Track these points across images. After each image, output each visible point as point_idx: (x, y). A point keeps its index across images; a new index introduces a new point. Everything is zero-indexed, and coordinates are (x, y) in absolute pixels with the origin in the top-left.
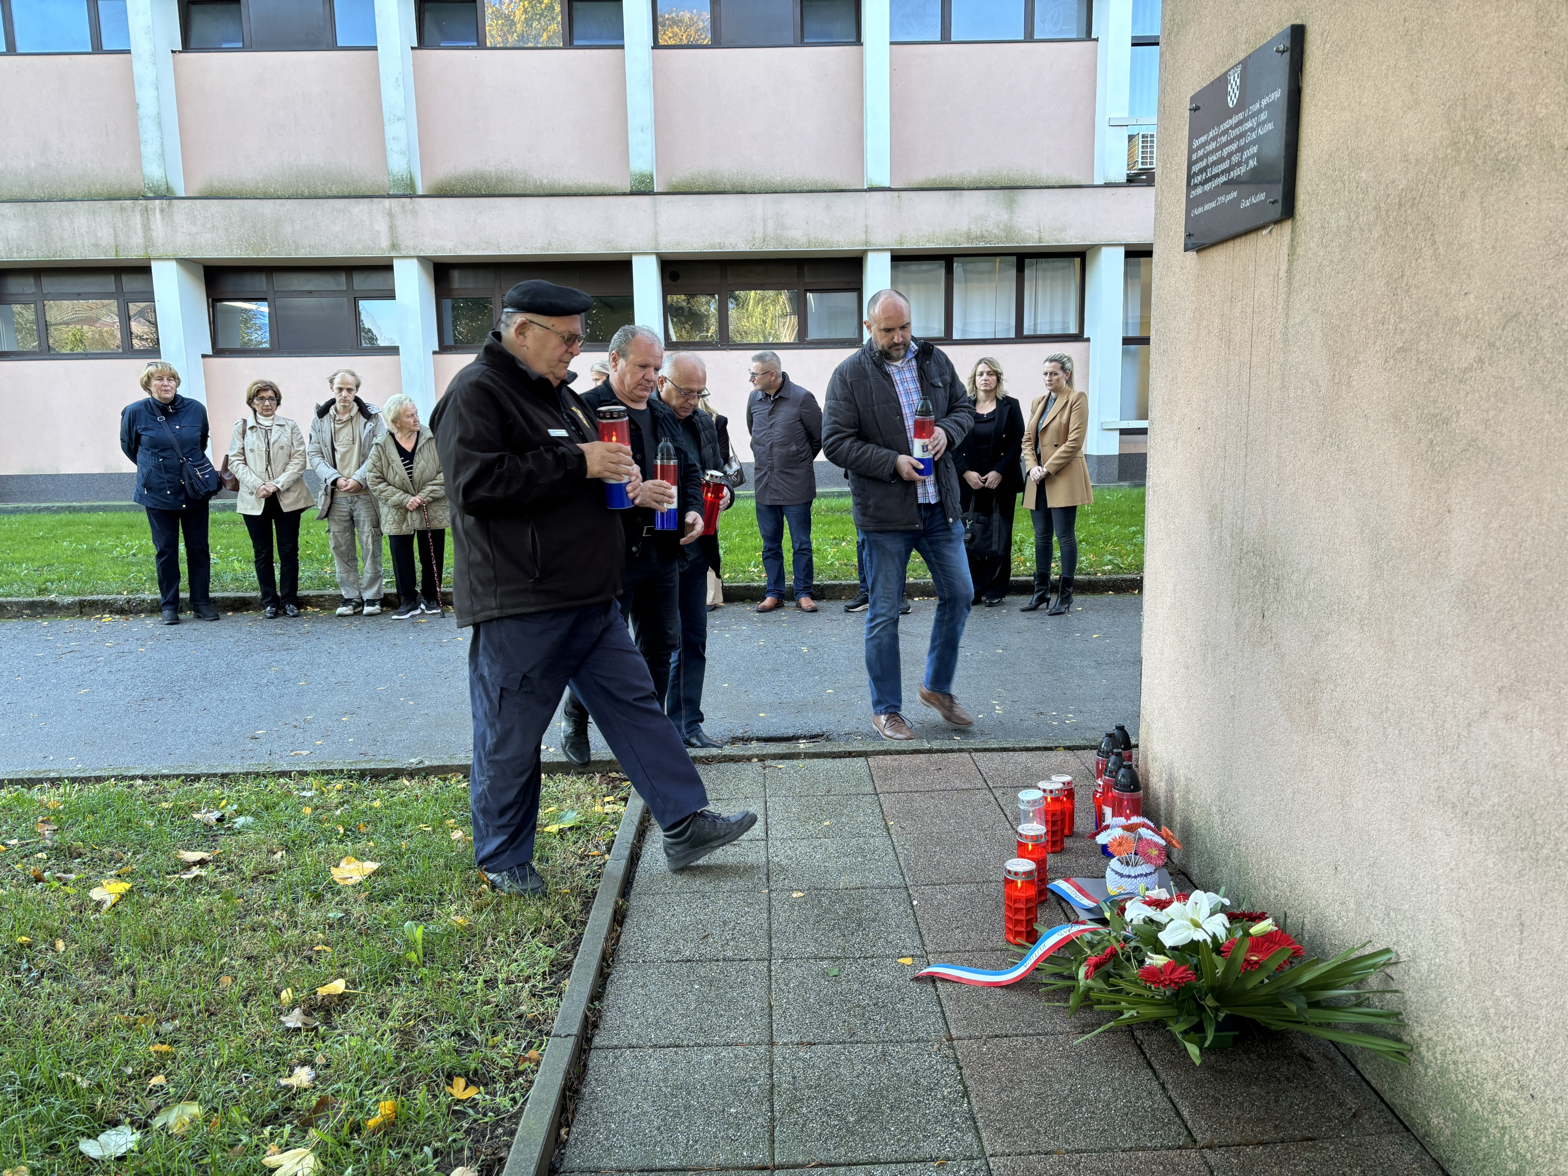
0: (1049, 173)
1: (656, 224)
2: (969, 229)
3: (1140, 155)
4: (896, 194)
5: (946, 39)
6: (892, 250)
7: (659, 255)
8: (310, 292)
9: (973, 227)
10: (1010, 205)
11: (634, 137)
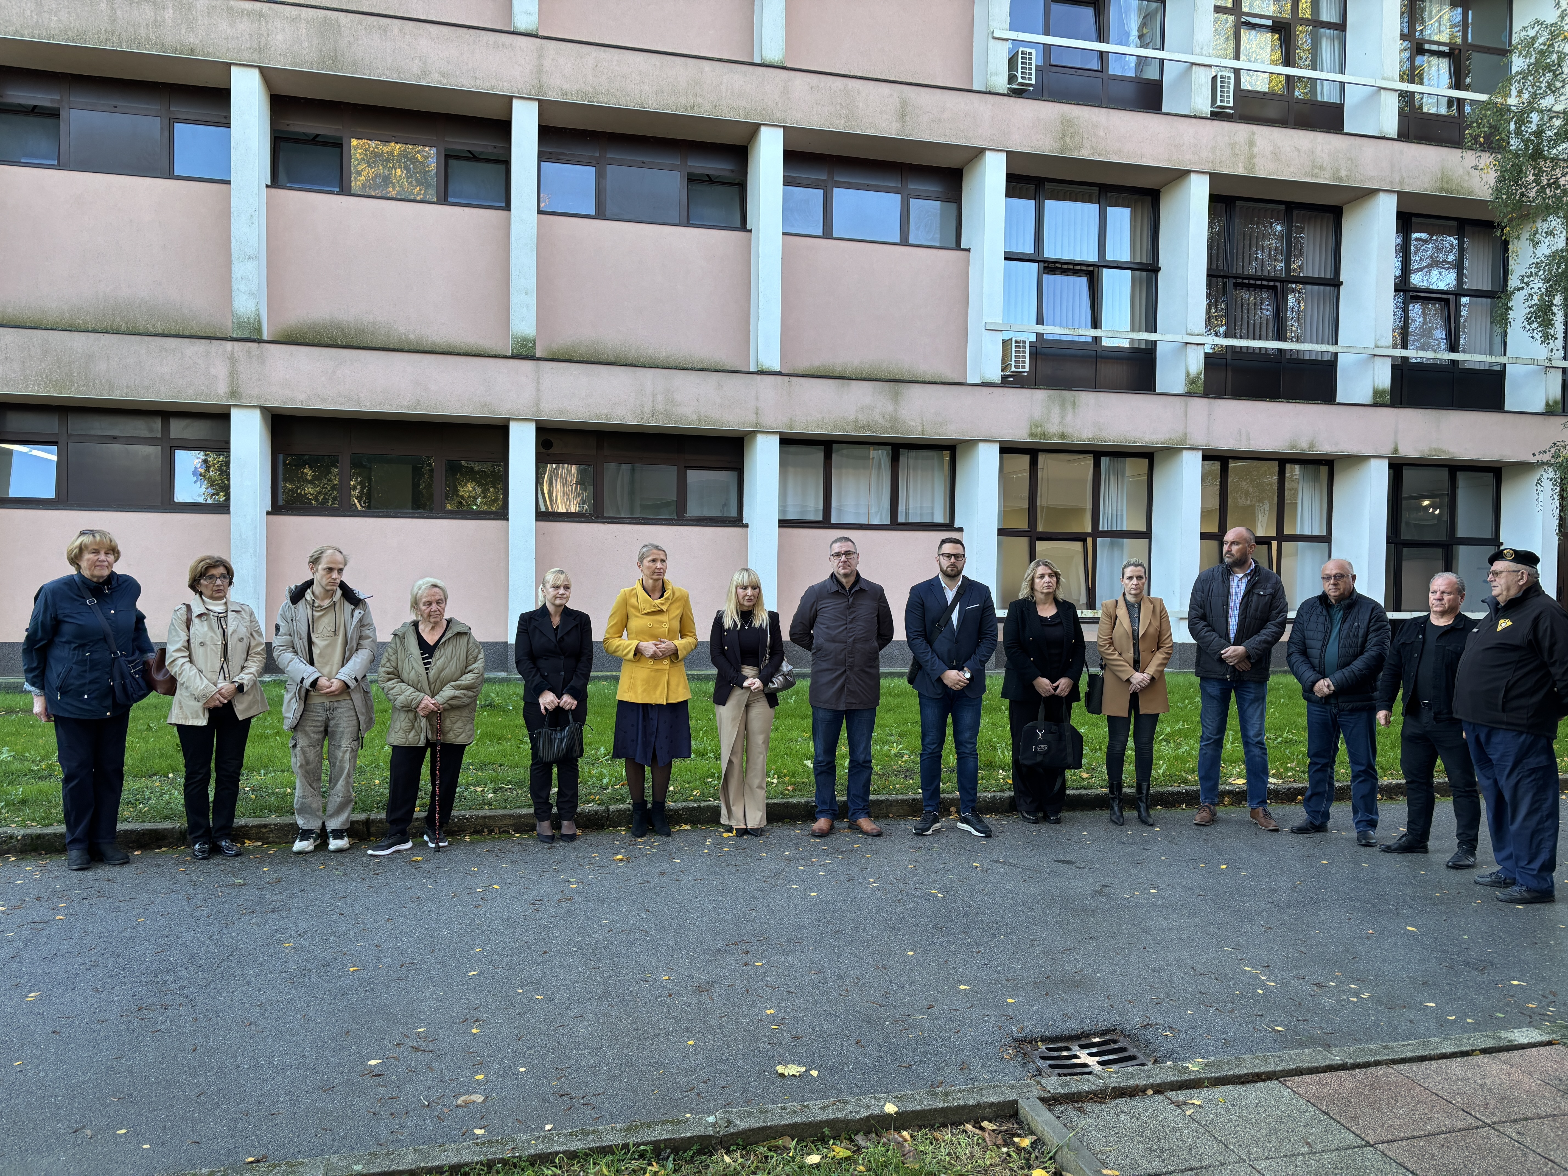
0: (926, 368)
1: (538, 390)
2: (857, 418)
3: (1013, 359)
4: (786, 378)
5: (827, 233)
6: (780, 433)
7: (538, 422)
8: (115, 438)
9: (860, 416)
10: (896, 398)
11: (516, 299)
